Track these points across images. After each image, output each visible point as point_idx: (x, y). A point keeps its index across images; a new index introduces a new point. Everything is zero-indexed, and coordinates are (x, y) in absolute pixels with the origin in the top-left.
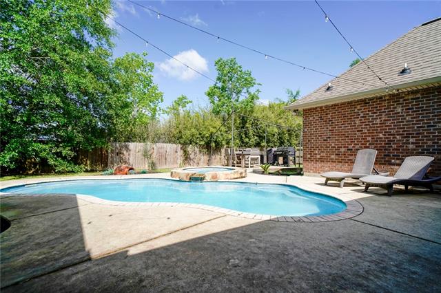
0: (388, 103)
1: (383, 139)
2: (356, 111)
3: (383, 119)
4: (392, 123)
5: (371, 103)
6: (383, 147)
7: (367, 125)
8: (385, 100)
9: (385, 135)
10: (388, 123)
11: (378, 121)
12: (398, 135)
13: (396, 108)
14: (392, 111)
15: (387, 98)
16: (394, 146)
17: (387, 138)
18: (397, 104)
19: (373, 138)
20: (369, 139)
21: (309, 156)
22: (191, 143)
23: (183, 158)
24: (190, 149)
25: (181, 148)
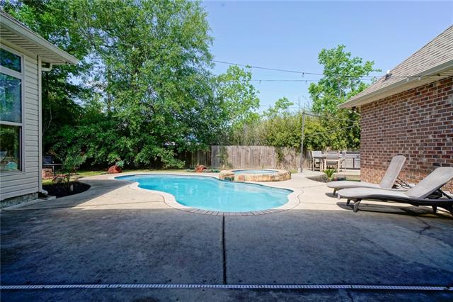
0: (439, 91)
1: (433, 142)
2: (407, 105)
3: (433, 114)
4: (442, 119)
5: (421, 94)
6: (432, 152)
7: (416, 123)
8: (436, 88)
9: (435, 136)
10: (438, 120)
11: (428, 117)
12: (448, 136)
13: (446, 98)
14: (442, 103)
15: (438, 85)
16: (444, 152)
17: (437, 140)
18: (449, 93)
19: (422, 141)
20: (418, 141)
21: (365, 162)
22: (285, 145)
23: (277, 160)
24: (285, 151)
25: (276, 151)
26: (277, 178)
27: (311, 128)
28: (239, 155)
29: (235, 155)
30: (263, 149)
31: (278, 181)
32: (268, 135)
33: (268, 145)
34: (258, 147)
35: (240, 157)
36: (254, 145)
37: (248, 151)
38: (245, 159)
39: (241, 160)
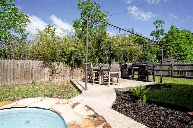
30: (36, 64)
34: (31, 62)
35: (6, 72)
36: (25, 59)
37: (17, 65)
38: (14, 73)
39: (9, 75)
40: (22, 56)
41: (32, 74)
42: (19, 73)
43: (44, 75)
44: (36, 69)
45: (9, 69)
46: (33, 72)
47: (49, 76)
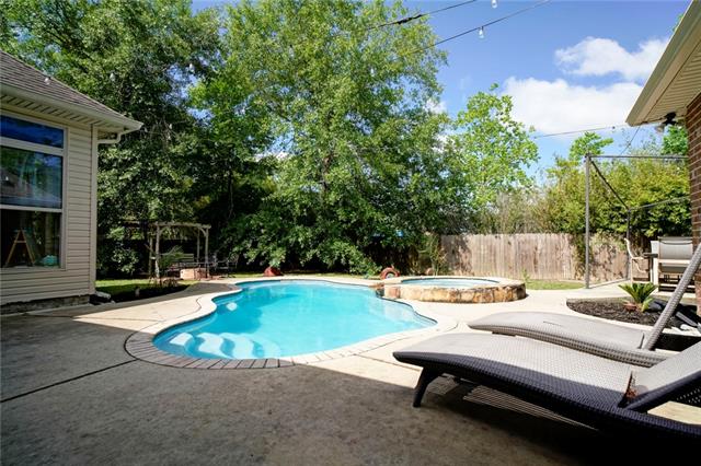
22: (593, 231)
23: (574, 262)
24: (595, 242)
25: (571, 242)
26: (465, 297)
27: (659, 190)
28: (492, 251)
29: (484, 250)
30: (542, 240)
31: (470, 302)
32: (552, 212)
33: (554, 230)
34: (533, 236)
35: (495, 255)
36: (522, 232)
37: (509, 243)
38: (505, 258)
39: (498, 262)
40: (518, 226)
41: (535, 262)
42: (512, 258)
43: (561, 265)
44: (544, 251)
45: (498, 250)
46: (538, 257)
47: (573, 269)
